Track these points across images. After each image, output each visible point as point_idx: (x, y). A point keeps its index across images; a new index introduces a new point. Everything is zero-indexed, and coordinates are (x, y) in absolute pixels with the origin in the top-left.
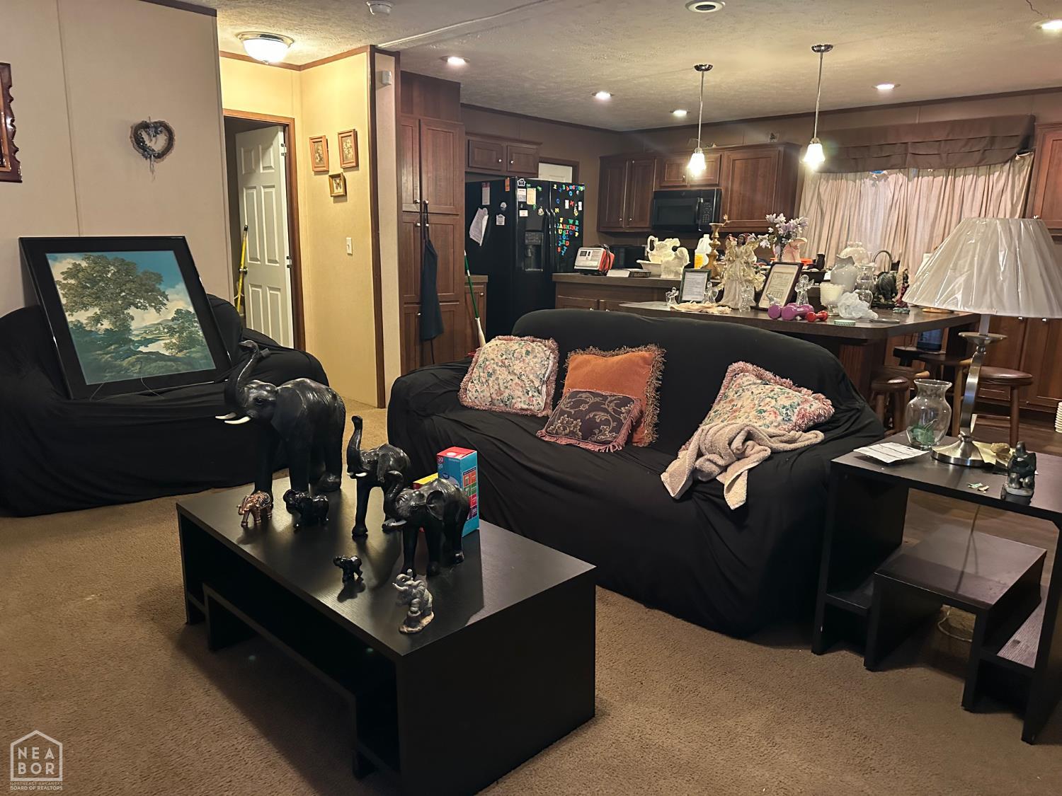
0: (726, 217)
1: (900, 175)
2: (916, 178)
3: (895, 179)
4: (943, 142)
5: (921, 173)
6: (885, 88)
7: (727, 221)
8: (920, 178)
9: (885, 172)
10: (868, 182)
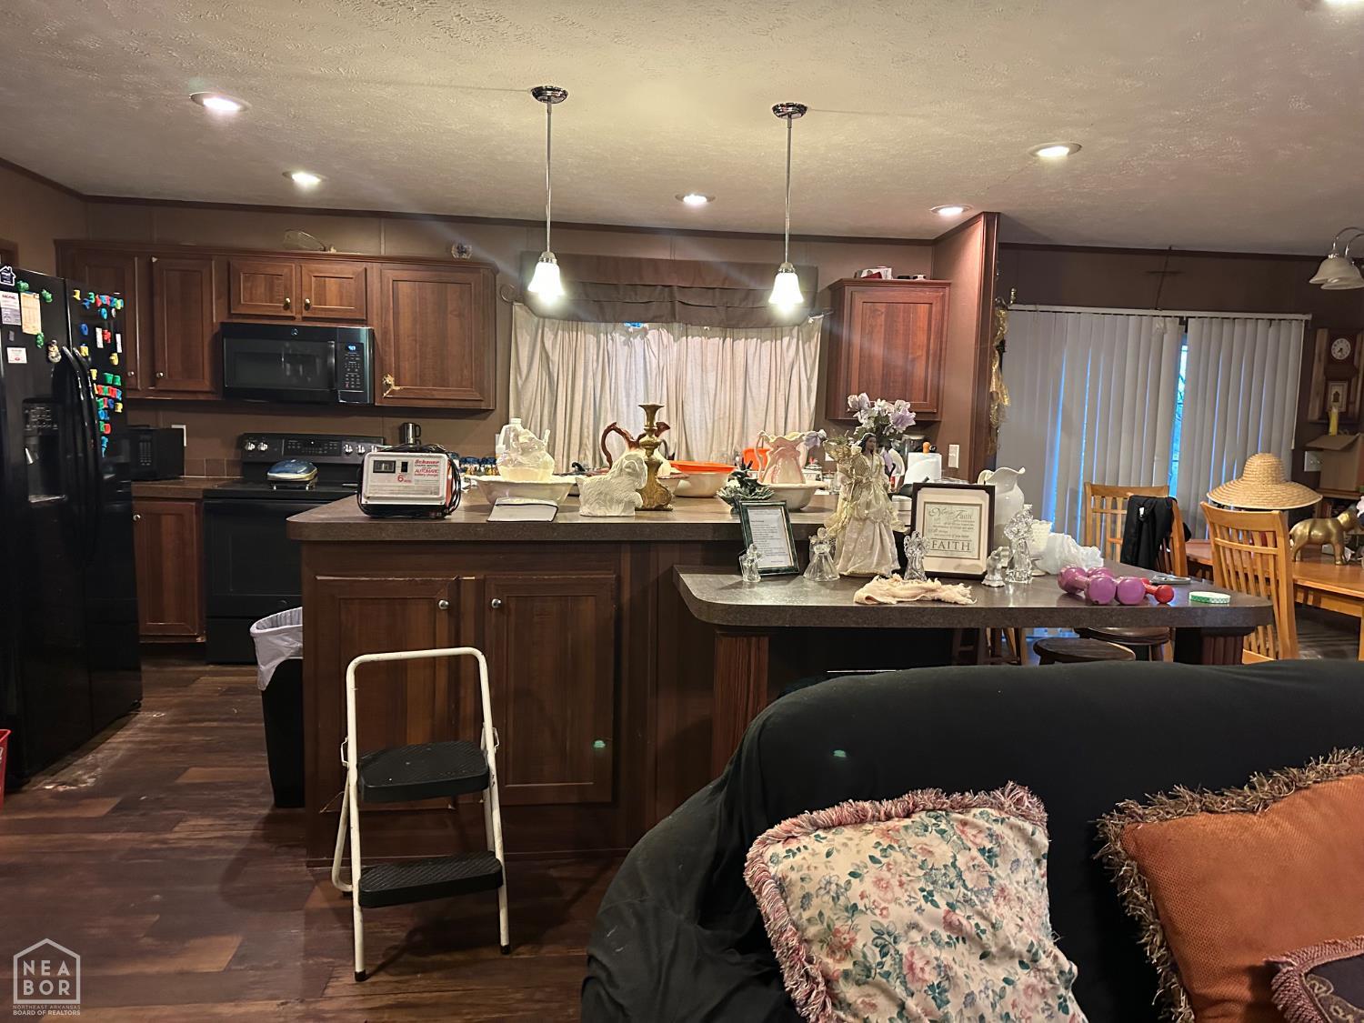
0: (390, 380)
1: (664, 332)
2: (685, 338)
3: (656, 336)
4: (717, 291)
5: (689, 331)
6: (695, 201)
7: (394, 388)
8: (690, 338)
9: (646, 325)
10: (619, 338)
